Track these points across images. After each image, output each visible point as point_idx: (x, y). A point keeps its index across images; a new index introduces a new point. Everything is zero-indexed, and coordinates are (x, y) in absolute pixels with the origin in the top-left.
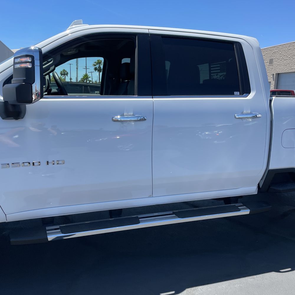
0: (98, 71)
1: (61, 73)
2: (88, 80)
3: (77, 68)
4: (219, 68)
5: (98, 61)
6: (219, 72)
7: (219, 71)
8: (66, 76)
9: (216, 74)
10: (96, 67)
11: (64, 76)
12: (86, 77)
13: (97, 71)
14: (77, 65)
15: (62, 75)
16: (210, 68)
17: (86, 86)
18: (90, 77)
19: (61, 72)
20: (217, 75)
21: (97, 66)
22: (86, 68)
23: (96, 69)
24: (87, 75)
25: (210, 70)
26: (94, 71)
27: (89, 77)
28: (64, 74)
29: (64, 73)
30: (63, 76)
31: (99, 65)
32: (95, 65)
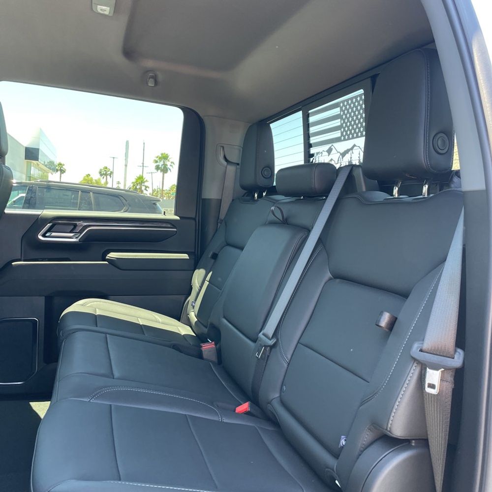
0: (161, 171)
1: (100, 173)
2: (144, 185)
3: (126, 166)
4: (337, 123)
5: (162, 154)
6: (338, 140)
7: (337, 134)
8: (108, 177)
9: (326, 147)
10: (159, 165)
11: (105, 177)
12: (141, 180)
13: (159, 171)
14: (126, 159)
15: (101, 175)
16: (307, 126)
17: (86, 192)
18: (147, 181)
19: (101, 170)
20: (329, 151)
21: (161, 164)
22: (143, 166)
23: (157, 168)
25: (307, 136)
26: (156, 171)
27: (145, 180)
28: (106, 175)
29: (106, 173)
30: (103, 177)
31: (164, 162)
32: (156, 162)
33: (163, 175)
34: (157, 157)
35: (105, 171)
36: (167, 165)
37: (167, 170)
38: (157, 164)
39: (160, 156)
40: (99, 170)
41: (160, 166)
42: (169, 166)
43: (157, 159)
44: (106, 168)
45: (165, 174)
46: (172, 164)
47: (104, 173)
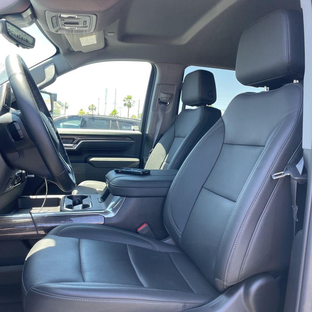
0: (127, 107)
1: (89, 108)
3: (106, 103)
8: (94, 110)
11: (92, 111)
12: (115, 112)
14: (106, 100)
15: (90, 109)
17: (114, 121)
18: (118, 113)
19: (89, 106)
22: (115, 104)
23: (125, 105)
24: (116, 110)
28: (92, 109)
29: (93, 108)
31: (129, 101)
32: (125, 101)
33: (129, 109)
34: (125, 98)
35: (92, 107)
36: (131, 103)
37: (131, 106)
38: (126, 102)
39: (127, 97)
40: (88, 107)
41: (127, 104)
42: (132, 104)
43: (125, 99)
44: (93, 105)
45: (130, 108)
46: (134, 102)
47: (92, 108)
